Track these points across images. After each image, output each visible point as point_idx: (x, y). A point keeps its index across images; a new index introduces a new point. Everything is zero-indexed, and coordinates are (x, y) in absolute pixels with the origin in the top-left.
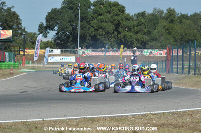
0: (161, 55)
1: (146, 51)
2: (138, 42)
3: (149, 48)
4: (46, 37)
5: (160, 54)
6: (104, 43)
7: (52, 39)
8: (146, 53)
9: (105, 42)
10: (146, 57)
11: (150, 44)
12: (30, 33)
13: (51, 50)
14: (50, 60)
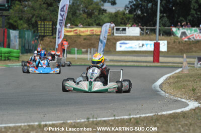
4: (114, 3)
7: (126, 7)
13: (121, 28)
14: (120, 47)
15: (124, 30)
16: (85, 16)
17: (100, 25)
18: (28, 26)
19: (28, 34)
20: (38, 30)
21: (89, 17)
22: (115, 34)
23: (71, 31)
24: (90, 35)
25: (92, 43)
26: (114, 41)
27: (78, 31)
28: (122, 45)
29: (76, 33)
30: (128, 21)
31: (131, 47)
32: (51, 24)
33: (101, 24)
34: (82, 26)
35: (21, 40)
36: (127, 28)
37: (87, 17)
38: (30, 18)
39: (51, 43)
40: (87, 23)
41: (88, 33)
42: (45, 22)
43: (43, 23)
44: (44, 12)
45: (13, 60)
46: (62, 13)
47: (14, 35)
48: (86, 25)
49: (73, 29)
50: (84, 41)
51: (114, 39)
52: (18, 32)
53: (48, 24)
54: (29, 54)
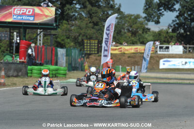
4: (157, 22)
7: (170, 26)
12: (130, 16)
13: (165, 46)
14: (163, 64)
15: (168, 48)
16: (130, 34)
17: (143, 43)
18: (74, 45)
19: (75, 52)
20: (84, 48)
21: (133, 36)
22: (159, 52)
23: (116, 49)
24: (134, 53)
25: (136, 61)
26: (158, 59)
27: (122, 49)
28: (165, 63)
29: (121, 51)
30: (171, 39)
31: (174, 65)
32: (96, 42)
33: (145, 42)
34: (126, 44)
35: (68, 57)
36: (170, 46)
37: (132, 36)
38: (76, 37)
39: (96, 61)
40: (131, 42)
41: (133, 51)
42: (91, 41)
43: (89, 42)
44: (90, 31)
45: (60, 77)
46: (108, 32)
47: (61, 53)
48: (131, 43)
49: (117, 48)
50: (128, 59)
51: (158, 57)
52: (65, 50)
53: (93, 42)
54: (75, 72)
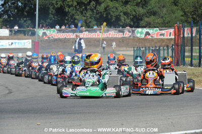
0: (162, 37)
1: (140, 30)
2: (128, 17)
3: (144, 25)
5: (161, 35)
6: (75, 19)
8: (140, 33)
9: (77, 17)
10: (139, 39)
11: (146, 19)
